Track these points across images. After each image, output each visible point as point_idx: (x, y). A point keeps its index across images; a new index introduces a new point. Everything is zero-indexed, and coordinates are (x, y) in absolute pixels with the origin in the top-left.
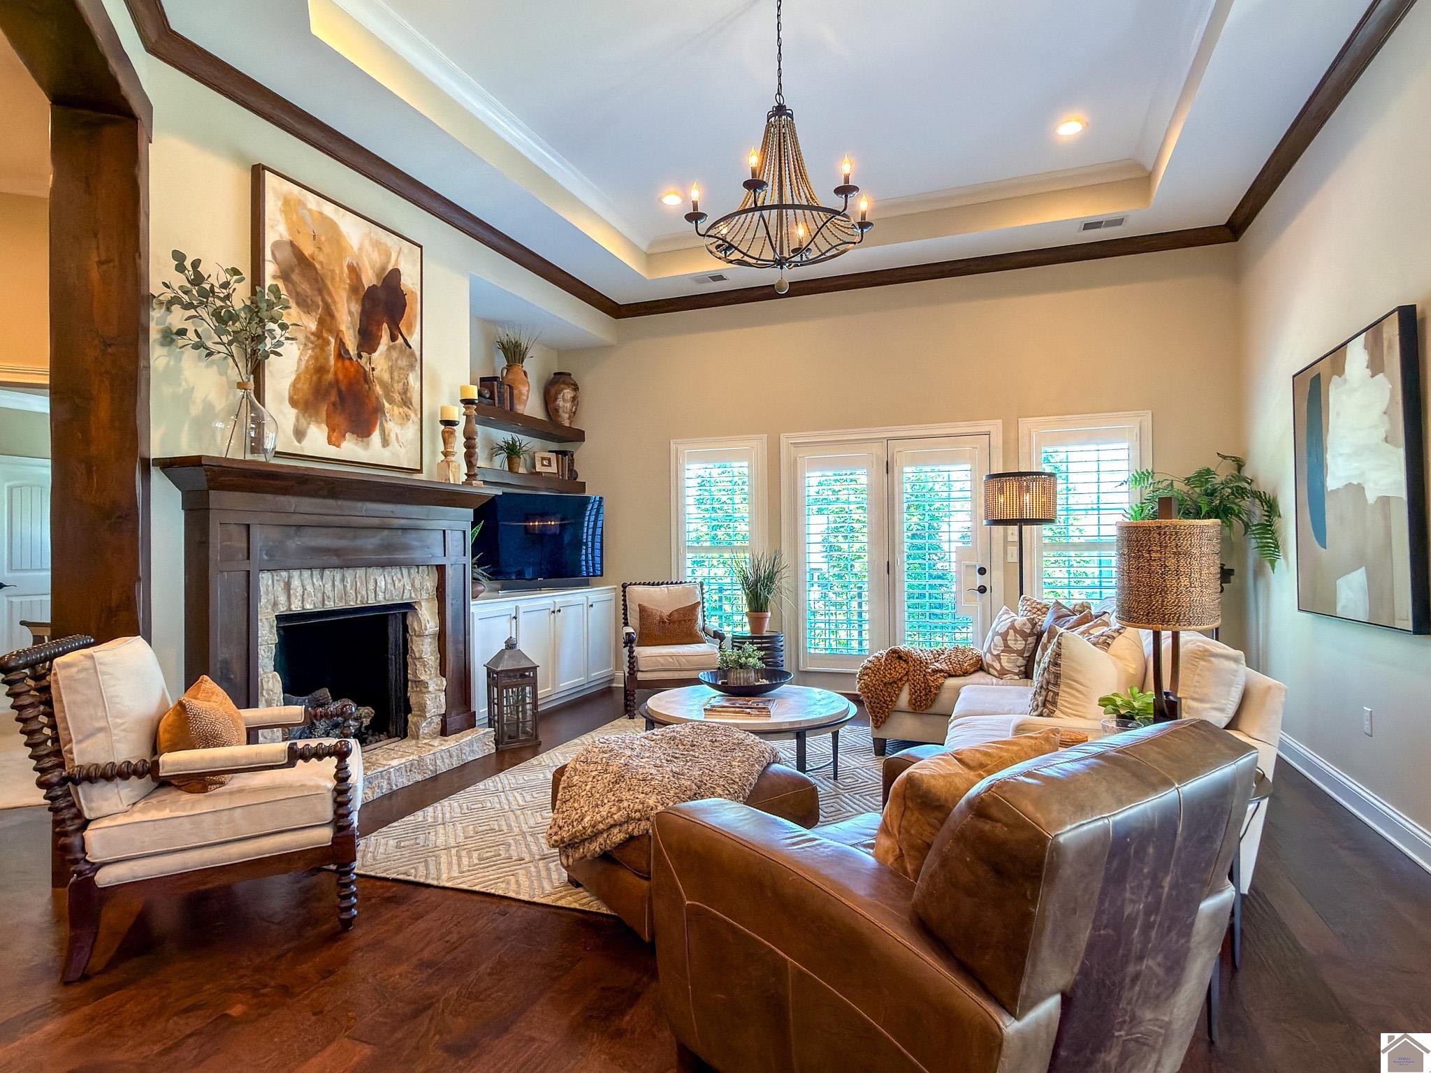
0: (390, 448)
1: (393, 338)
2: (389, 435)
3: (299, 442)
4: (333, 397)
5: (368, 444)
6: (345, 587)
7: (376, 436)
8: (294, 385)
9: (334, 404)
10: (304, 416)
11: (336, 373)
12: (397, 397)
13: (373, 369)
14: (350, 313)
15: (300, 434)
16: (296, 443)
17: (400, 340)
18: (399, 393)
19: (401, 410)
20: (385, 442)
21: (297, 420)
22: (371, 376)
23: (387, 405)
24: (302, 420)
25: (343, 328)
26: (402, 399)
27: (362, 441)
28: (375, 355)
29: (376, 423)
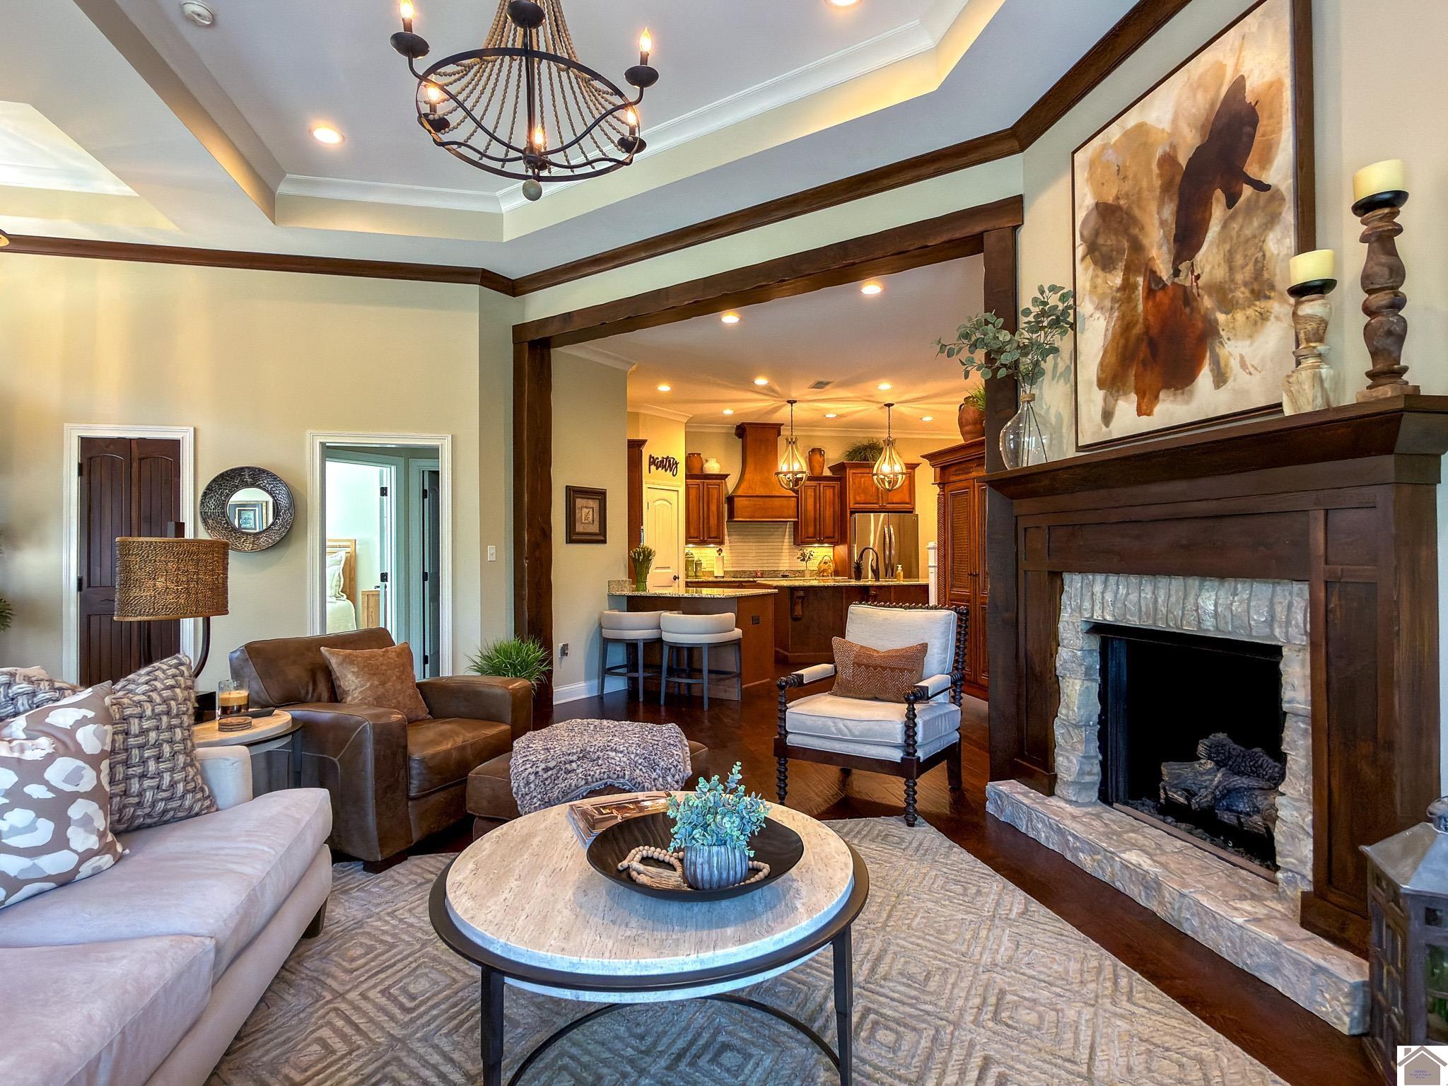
0: (1230, 384)
1: (1231, 201)
2: (1226, 366)
3: (1107, 424)
4: (1144, 351)
5: (1191, 393)
6: (1156, 601)
7: (1205, 377)
8: (1101, 364)
9: (1144, 363)
10: (1111, 394)
11: (1146, 319)
12: (1241, 294)
13: (1198, 277)
14: (1163, 223)
15: (1107, 416)
16: (1104, 428)
17: (1247, 190)
18: (1246, 284)
19: (1250, 312)
20: (1220, 379)
21: (1105, 400)
22: (1195, 291)
23: (1221, 317)
24: (1110, 398)
25: (1154, 253)
26: (1252, 291)
27: (1183, 393)
28: (1200, 256)
29: (1203, 357)
